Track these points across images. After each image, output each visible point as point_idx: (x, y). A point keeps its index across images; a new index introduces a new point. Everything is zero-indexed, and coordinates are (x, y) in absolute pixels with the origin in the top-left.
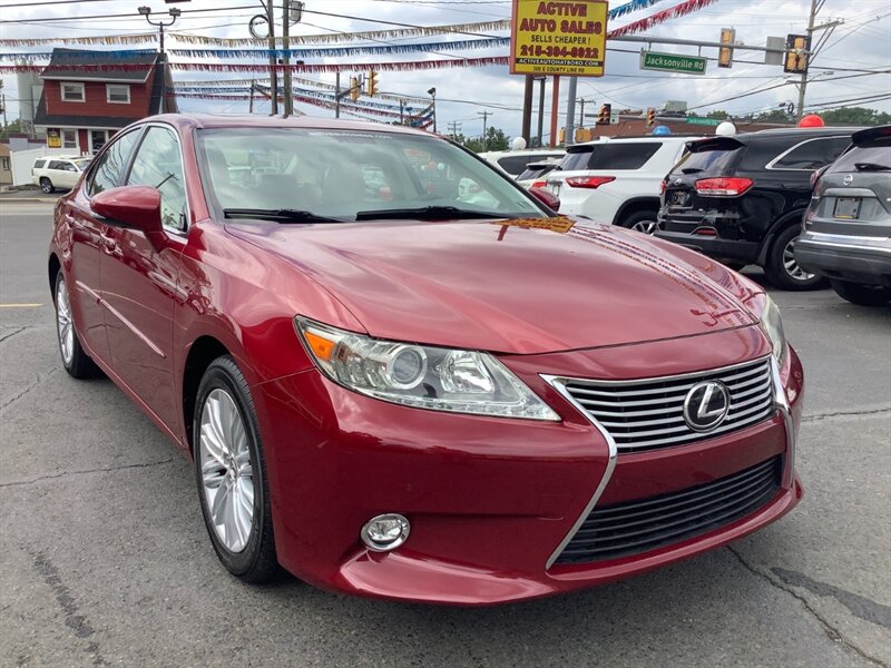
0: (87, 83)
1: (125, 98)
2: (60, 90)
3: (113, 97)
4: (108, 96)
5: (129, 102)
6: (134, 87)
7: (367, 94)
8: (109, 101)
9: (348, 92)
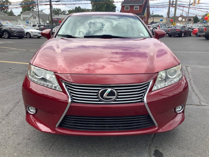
0: (130, 6)
1: (138, 9)
2: (124, 8)
3: (135, 9)
4: (134, 8)
5: (139, 10)
6: (140, 6)
7: (197, 4)
8: (134, 10)
9: (192, 4)
